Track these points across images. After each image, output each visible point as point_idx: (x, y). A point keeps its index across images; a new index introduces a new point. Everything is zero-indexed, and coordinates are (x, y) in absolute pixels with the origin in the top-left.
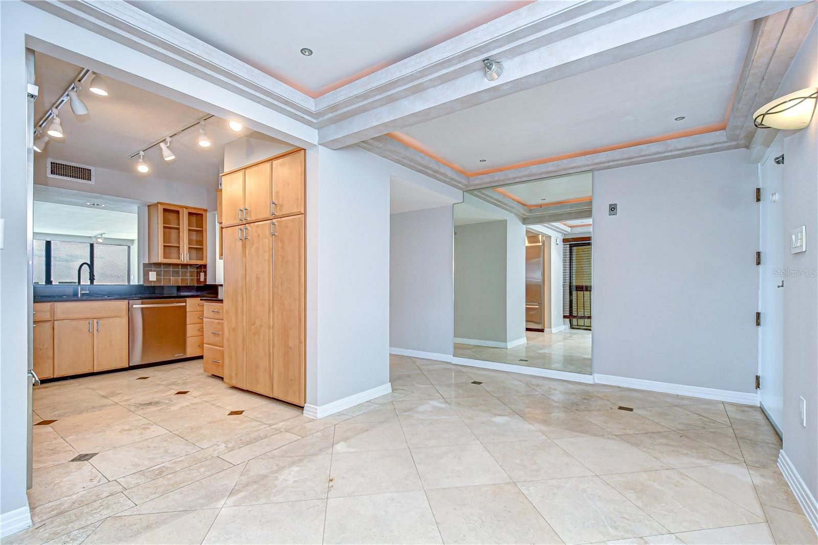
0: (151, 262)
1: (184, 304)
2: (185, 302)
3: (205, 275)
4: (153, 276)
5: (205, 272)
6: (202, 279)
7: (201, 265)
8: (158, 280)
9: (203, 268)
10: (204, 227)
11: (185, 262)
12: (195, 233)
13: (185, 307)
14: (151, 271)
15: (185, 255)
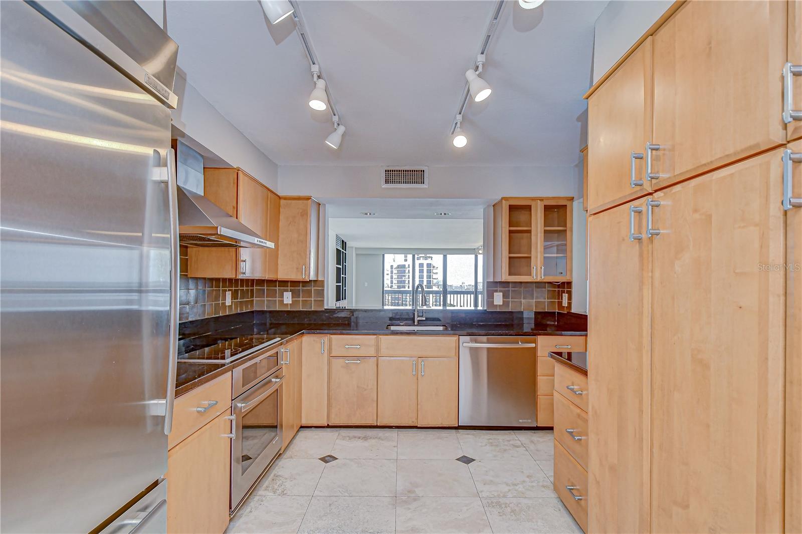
0: (499, 280)
1: (533, 345)
2: (535, 342)
3: (570, 298)
4: (498, 299)
5: (570, 293)
6: (565, 303)
7: (563, 283)
8: (505, 303)
9: (566, 286)
10: (568, 225)
11: (539, 280)
12: (556, 235)
13: (535, 349)
14: (496, 291)
15: (539, 268)
